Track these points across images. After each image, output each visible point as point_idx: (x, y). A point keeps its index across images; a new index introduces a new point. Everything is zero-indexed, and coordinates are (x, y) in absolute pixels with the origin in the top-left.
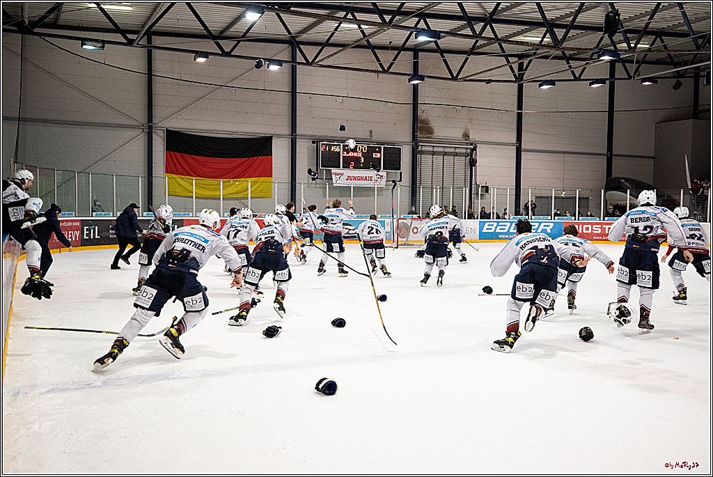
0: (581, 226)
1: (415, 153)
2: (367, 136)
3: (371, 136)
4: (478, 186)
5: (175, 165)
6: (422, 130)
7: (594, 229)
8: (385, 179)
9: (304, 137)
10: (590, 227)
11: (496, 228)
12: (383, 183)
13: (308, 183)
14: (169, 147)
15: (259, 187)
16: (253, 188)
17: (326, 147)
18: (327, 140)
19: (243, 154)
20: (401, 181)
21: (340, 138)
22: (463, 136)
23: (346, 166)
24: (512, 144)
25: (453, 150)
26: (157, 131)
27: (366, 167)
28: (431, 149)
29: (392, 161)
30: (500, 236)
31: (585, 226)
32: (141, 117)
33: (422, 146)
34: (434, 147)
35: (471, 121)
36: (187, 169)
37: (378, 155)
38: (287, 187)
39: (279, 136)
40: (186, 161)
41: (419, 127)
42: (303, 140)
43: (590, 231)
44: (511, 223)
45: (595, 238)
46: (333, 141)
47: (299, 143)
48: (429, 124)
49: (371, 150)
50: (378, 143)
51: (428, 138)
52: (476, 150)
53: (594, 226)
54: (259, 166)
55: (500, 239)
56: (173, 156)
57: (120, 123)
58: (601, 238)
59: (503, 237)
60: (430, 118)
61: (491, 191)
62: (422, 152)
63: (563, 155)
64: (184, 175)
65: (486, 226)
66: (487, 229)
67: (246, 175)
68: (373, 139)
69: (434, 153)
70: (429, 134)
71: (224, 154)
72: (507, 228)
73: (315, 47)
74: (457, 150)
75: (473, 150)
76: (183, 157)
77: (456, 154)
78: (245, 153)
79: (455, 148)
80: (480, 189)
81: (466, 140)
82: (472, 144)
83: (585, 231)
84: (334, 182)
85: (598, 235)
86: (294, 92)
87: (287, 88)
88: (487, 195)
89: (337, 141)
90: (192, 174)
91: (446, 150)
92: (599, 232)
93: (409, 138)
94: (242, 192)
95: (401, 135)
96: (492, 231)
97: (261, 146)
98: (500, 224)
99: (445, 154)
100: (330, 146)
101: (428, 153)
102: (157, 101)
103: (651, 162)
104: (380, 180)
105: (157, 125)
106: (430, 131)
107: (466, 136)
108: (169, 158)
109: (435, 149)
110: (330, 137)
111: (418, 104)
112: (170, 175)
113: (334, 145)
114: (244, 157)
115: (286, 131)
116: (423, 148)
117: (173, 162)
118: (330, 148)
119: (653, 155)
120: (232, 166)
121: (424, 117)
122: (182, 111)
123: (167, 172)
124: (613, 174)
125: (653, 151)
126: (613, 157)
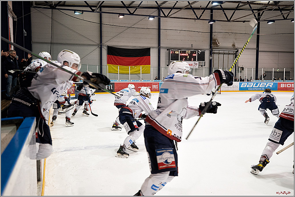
0: (286, 84)
1: (211, 53)
2: (190, 46)
3: (192, 47)
4: (239, 67)
5: (111, 60)
7: (292, 85)
8: (198, 65)
9: (164, 48)
10: (290, 84)
11: (247, 85)
12: (197, 67)
13: (165, 67)
14: (109, 53)
15: (145, 69)
16: (143, 69)
17: (173, 52)
18: (173, 49)
19: (138, 55)
20: (205, 65)
21: (179, 48)
22: (232, 46)
23: (181, 60)
24: (254, 49)
25: (228, 52)
26: (104, 47)
27: (190, 60)
29: (201, 57)
30: (249, 89)
31: (288, 84)
32: (97, 41)
33: (214, 50)
34: (219, 51)
35: (236, 39)
36: (116, 62)
37: (195, 55)
38: (157, 69)
39: (153, 48)
40: (115, 58)
41: (213, 42)
42: (163, 49)
43: (290, 87)
44: (254, 83)
45: (292, 90)
46: (176, 49)
49: (192, 53)
50: (195, 50)
51: (217, 47)
52: (238, 52)
54: (145, 60)
55: (249, 90)
56: (110, 56)
57: (89, 44)
59: (250, 89)
60: (218, 38)
61: (245, 69)
62: (214, 53)
64: (115, 64)
65: (242, 85)
66: (243, 86)
67: (140, 64)
68: (193, 48)
69: (219, 53)
71: (130, 55)
72: (252, 85)
73: (168, 9)
74: (230, 52)
75: (236, 52)
77: (229, 54)
78: (139, 55)
79: (229, 51)
80: (240, 68)
81: (234, 47)
82: (236, 49)
83: (288, 87)
86: (159, 29)
88: (243, 71)
89: (178, 49)
90: (117, 63)
91: (225, 52)
93: (208, 47)
94: (138, 71)
95: (205, 46)
96: (245, 87)
97: (146, 52)
98: (249, 84)
99: (224, 54)
100: (175, 51)
101: (217, 53)
102: (104, 34)
104: (196, 65)
105: (104, 44)
107: (234, 45)
108: (109, 57)
109: (220, 52)
110: (174, 47)
111: (212, 32)
112: (109, 65)
113: (176, 51)
114: (139, 57)
115: (156, 45)
116: (215, 51)
117: (110, 59)
118: (174, 52)
120: (134, 60)
121: (215, 38)
122: (114, 38)
123: (108, 63)
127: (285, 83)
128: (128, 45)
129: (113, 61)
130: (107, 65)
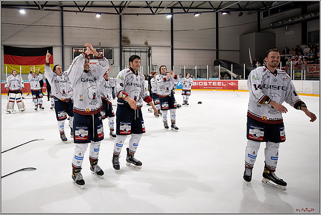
1: (121, 51)
3: (100, 45)
4: (152, 65)
6: (124, 41)
7: (204, 83)
9: (67, 46)
10: (202, 82)
14: (5, 53)
17: (76, 50)
19: (38, 54)
20: (113, 64)
22: (145, 44)
24: (169, 47)
25: (140, 50)
28: (129, 50)
29: (108, 55)
31: (200, 82)
33: (124, 48)
34: (130, 49)
35: (148, 37)
36: (13, 62)
37: (102, 53)
39: (56, 46)
40: (13, 58)
42: (66, 48)
43: (202, 85)
45: (204, 88)
46: (80, 47)
48: (128, 39)
51: (127, 45)
52: (151, 49)
53: (204, 82)
56: (7, 56)
58: (207, 88)
60: (128, 36)
62: (124, 51)
63: (194, 51)
64: (12, 64)
67: (40, 64)
68: (101, 46)
74: (142, 50)
75: (149, 49)
76: (11, 57)
77: (141, 52)
78: (40, 54)
79: (141, 49)
81: (146, 45)
82: (149, 47)
83: (200, 85)
85: (206, 86)
86: (62, 26)
87: (59, 25)
89: (82, 47)
90: (15, 63)
91: (136, 50)
92: (207, 85)
93: (118, 45)
95: (115, 43)
101: (127, 51)
103: (239, 53)
106: (128, 42)
107: (146, 43)
108: (5, 57)
109: (131, 50)
110: (78, 46)
112: (6, 65)
113: (80, 49)
114: (40, 56)
115: (59, 44)
116: (125, 50)
117: (7, 59)
118: (78, 51)
119: (239, 50)
120: (34, 60)
121: (125, 35)
122: (11, 37)
123: (5, 63)
124: (219, 59)
125: (239, 48)
126: (219, 51)
127: (197, 81)
128: (28, 44)
129: (11, 60)
130: (4, 65)
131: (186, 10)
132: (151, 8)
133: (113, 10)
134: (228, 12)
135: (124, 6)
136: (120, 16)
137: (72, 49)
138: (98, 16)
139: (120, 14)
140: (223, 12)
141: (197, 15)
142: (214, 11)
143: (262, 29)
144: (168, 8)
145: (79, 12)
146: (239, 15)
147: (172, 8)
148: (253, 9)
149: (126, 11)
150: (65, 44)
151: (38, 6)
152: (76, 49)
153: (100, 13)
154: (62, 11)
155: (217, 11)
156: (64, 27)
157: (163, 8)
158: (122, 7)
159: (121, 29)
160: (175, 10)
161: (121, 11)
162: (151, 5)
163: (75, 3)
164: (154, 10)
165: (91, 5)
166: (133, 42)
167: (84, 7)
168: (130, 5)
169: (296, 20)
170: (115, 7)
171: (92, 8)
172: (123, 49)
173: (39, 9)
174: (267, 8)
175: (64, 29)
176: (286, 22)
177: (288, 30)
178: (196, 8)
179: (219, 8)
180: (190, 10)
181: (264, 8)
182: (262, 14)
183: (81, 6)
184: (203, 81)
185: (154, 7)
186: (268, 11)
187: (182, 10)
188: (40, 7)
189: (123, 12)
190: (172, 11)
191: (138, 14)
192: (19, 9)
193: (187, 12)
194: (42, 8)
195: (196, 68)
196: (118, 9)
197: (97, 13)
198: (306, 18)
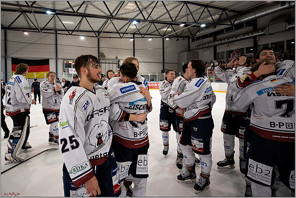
6: (101, 56)
7: (155, 85)
9: (60, 59)
14: (13, 63)
22: (115, 58)
25: (112, 62)
26: (9, 58)
32: (3, 54)
34: (106, 61)
35: (118, 53)
39: (51, 59)
45: (155, 88)
46: (69, 60)
47: (58, 61)
48: (104, 54)
54: (44, 69)
56: (14, 66)
58: (157, 88)
60: (104, 52)
63: (149, 63)
67: (40, 71)
69: (105, 63)
70: (104, 57)
71: (32, 65)
74: (113, 62)
75: (119, 62)
77: (113, 63)
82: (118, 60)
83: (152, 86)
84: (70, 72)
85: (156, 87)
86: (56, 45)
87: (54, 43)
89: (71, 60)
91: (110, 62)
97: (46, 62)
99: (109, 63)
102: (9, 49)
103: (177, 65)
105: (8, 56)
106: (104, 56)
107: (117, 58)
114: (39, 65)
115: (54, 57)
116: (102, 62)
117: (14, 68)
118: (68, 62)
119: (177, 63)
120: (35, 68)
121: (102, 52)
122: (17, 52)
123: (12, 71)
124: (165, 68)
125: (177, 61)
126: (165, 64)
127: (150, 83)
130: (12, 72)
131: (143, 36)
132: (119, 33)
133: (93, 34)
134: (169, 38)
135: (101, 32)
136: (99, 39)
137: (64, 61)
138: (82, 38)
139: (97, 37)
140: (166, 38)
141: (150, 40)
142: (161, 37)
143: (191, 50)
144: (131, 34)
145: (68, 34)
146: (177, 40)
147: (134, 34)
148: (186, 37)
149: (102, 35)
150: (58, 57)
151: (38, 30)
152: (67, 61)
153: (84, 36)
154: (56, 34)
155: (162, 37)
156: (58, 45)
157: (128, 34)
158: (100, 32)
159: (99, 47)
160: (136, 36)
161: (99, 35)
162: (119, 32)
163: (66, 29)
164: (122, 35)
165: (77, 30)
166: (107, 57)
167: (73, 31)
168: (105, 31)
169: (211, 45)
170: (95, 32)
171: (79, 32)
172: (101, 61)
173: (39, 32)
174: (193, 37)
175: (58, 47)
176: (205, 46)
177: (206, 51)
178: (150, 35)
179: (164, 35)
180: (146, 36)
181: (192, 36)
182: (191, 39)
183: (70, 31)
184: (154, 83)
185: (121, 33)
186: (194, 38)
187: (140, 36)
188: (40, 30)
189: (100, 36)
190: (134, 36)
191: (110, 38)
192: (24, 31)
193: (144, 37)
194: (41, 31)
195: (149, 75)
196: (97, 33)
197: (81, 36)
198: (216, 44)
